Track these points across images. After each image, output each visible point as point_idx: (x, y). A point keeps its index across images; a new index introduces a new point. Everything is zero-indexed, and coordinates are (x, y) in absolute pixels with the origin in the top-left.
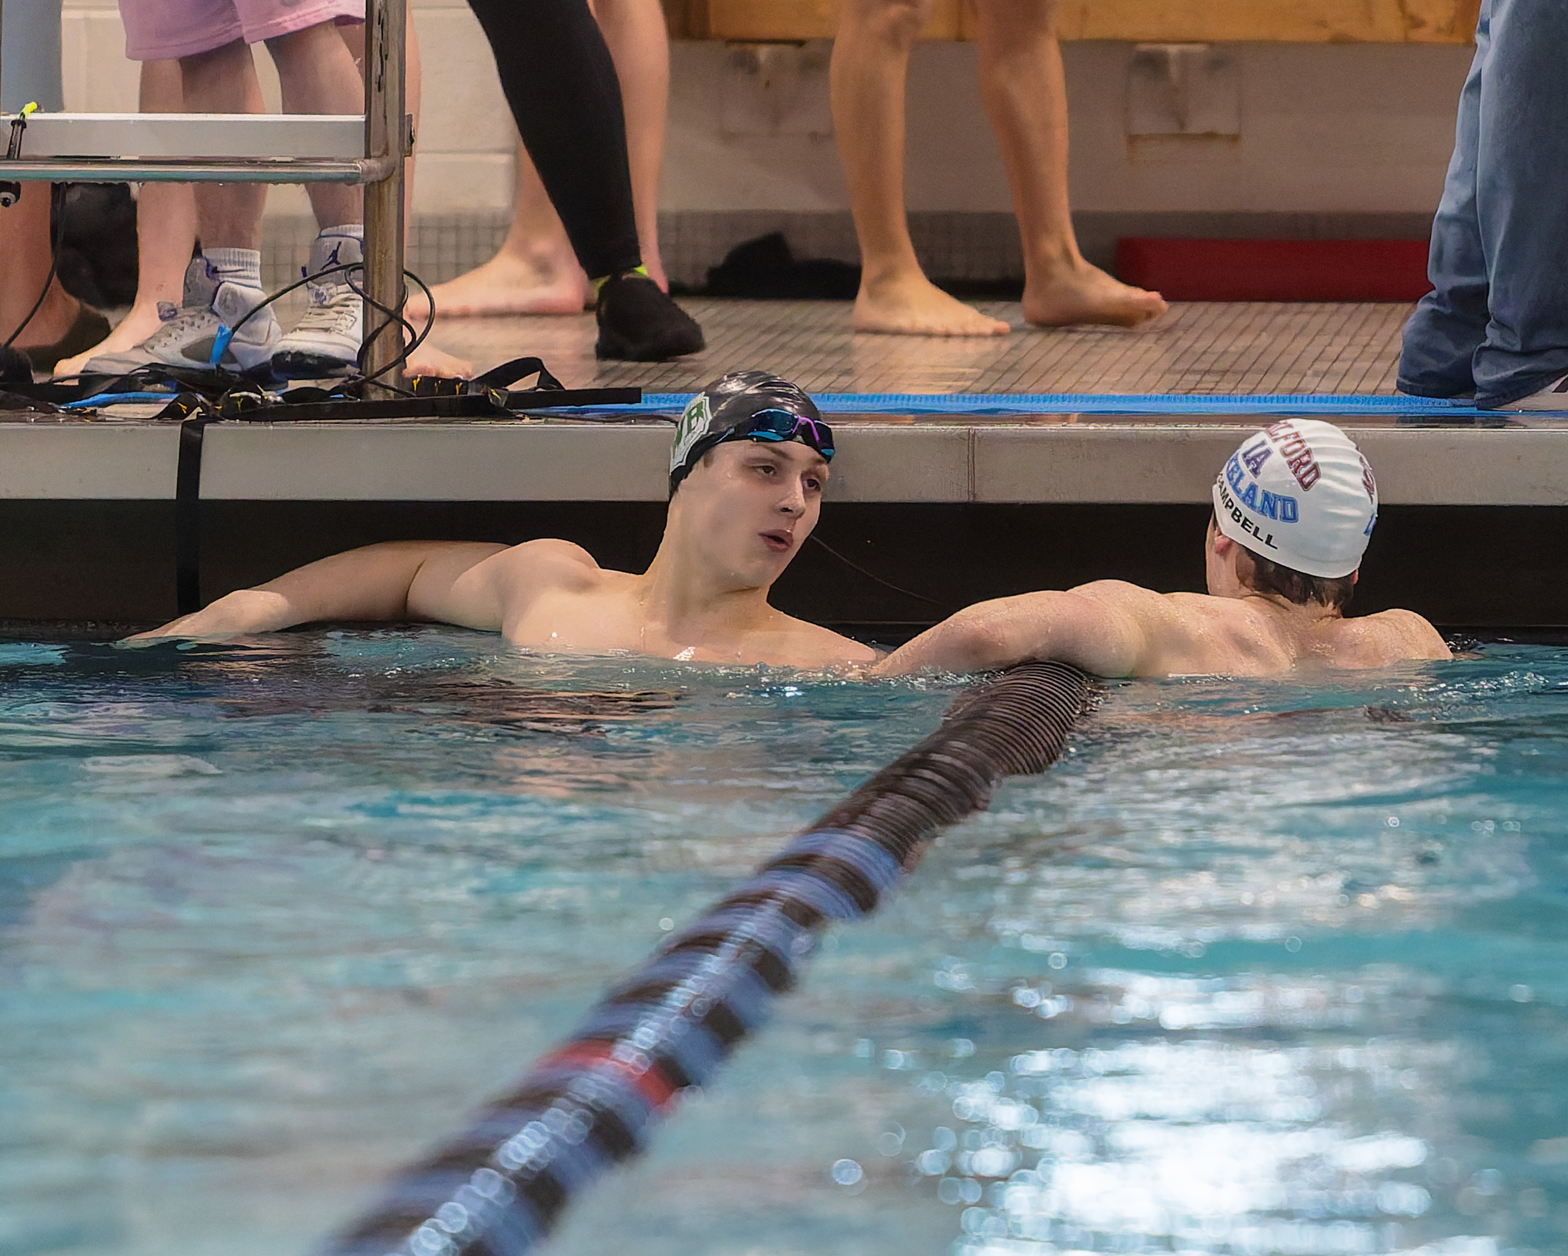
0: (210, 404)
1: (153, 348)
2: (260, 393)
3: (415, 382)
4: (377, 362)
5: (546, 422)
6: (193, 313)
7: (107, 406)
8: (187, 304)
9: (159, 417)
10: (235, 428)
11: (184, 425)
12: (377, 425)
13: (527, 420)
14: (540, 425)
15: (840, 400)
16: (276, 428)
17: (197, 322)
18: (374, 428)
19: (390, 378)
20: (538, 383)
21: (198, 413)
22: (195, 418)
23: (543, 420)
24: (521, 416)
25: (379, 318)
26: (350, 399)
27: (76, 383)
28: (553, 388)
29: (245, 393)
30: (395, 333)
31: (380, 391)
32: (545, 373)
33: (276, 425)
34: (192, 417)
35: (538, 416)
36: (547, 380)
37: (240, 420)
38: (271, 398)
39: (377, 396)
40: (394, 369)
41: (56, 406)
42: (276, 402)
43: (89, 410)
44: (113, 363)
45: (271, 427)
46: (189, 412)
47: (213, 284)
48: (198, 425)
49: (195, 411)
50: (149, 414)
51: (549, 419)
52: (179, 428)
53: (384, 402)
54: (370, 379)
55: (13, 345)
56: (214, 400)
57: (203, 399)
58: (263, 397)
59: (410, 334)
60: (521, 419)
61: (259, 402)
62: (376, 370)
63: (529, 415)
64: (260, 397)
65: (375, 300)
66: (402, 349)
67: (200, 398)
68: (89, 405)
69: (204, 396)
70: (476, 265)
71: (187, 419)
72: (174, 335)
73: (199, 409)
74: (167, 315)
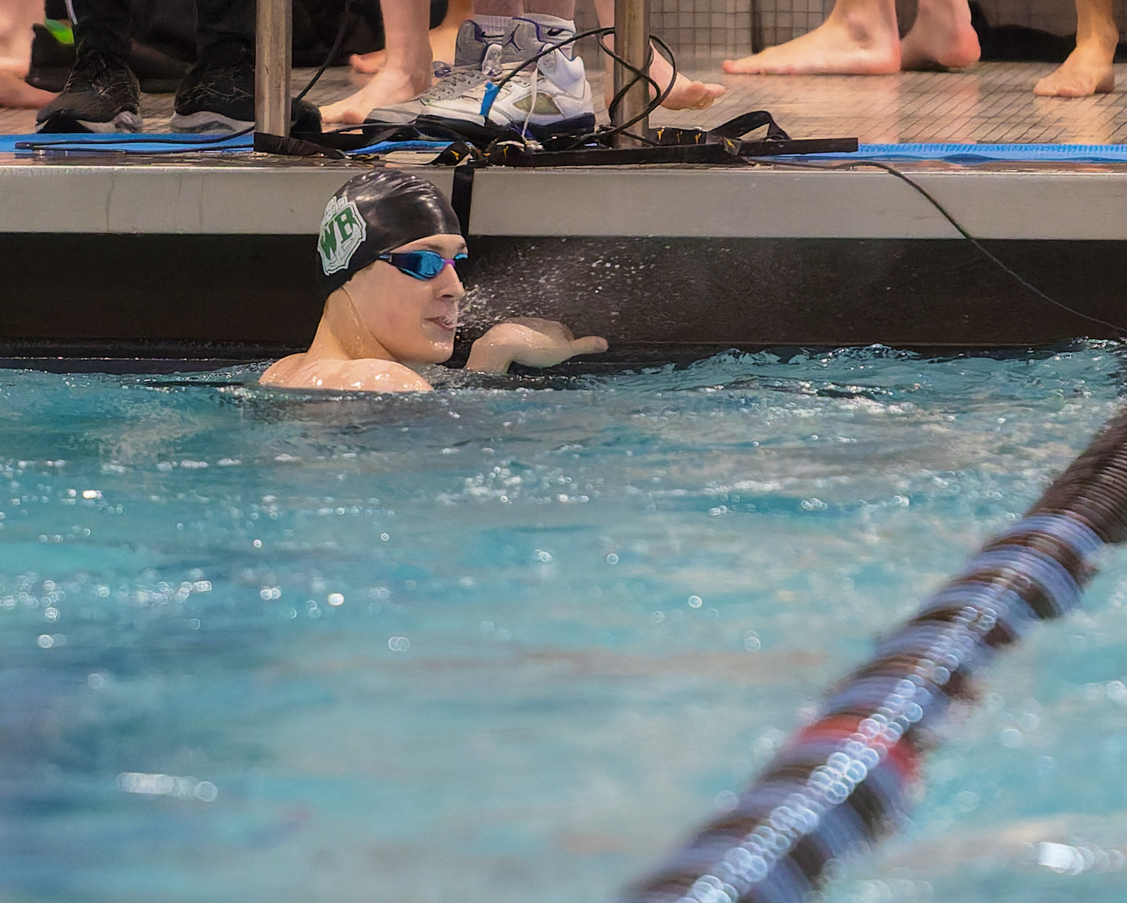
0: (479, 151)
1: (428, 101)
2: (522, 142)
3: (660, 133)
4: (626, 113)
5: (775, 169)
6: (464, 71)
7: (387, 153)
8: (458, 62)
9: (434, 162)
10: (501, 173)
11: (457, 170)
12: (626, 171)
13: (758, 166)
14: (770, 171)
15: (1031, 150)
16: (538, 172)
17: (468, 78)
18: (624, 173)
19: (638, 129)
20: (768, 134)
21: (469, 159)
22: (466, 163)
23: (772, 166)
24: (753, 163)
25: (628, 76)
26: (602, 148)
27: (360, 132)
28: (781, 139)
29: (510, 142)
30: (642, 88)
31: (629, 140)
32: (773, 125)
33: (538, 170)
34: (463, 163)
35: (766, 163)
36: (777, 132)
37: (506, 165)
38: (533, 146)
39: (625, 145)
40: (642, 120)
41: (342, 152)
42: (537, 151)
43: (372, 156)
44: (394, 113)
45: (534, 172)
46: (461, 159)
47: (481, 46)
48: (468, 169)
49: (467, 158)
50: (426, 160)
51: (778, 166)
52: (452, 172)
53: (633, 150)
54: (621, 130)
55: (304, 98)
56: (483, 149)
57: (474, 148)
58: (525, 145)
59: (655, 90)
60: (753, 165)
61: (523, 150)
62: (626, 121)
63: (759, 162)
64: (523, 145)
65: (625, 61)
66: (647, 104)
67: (470, 146)
68: (373, 152)
69: (473, 144)
70: (807, 30)
71: (458, 165)
72: (447, 90)
73: (469, 156)
74: (441, 72)
